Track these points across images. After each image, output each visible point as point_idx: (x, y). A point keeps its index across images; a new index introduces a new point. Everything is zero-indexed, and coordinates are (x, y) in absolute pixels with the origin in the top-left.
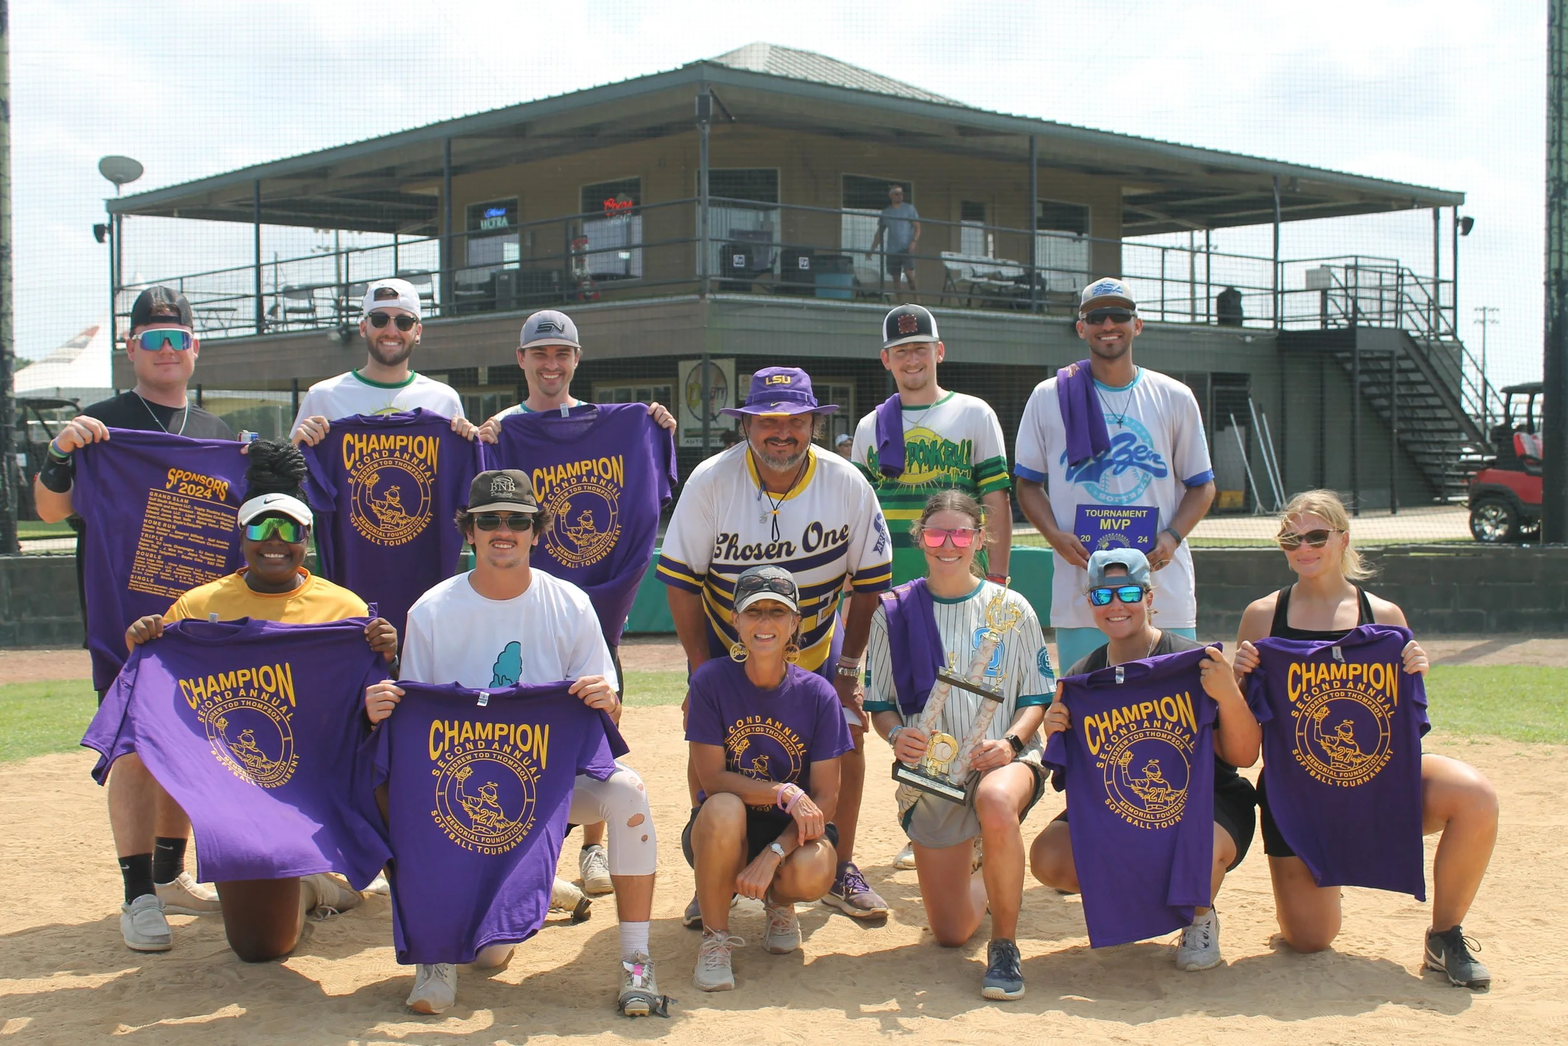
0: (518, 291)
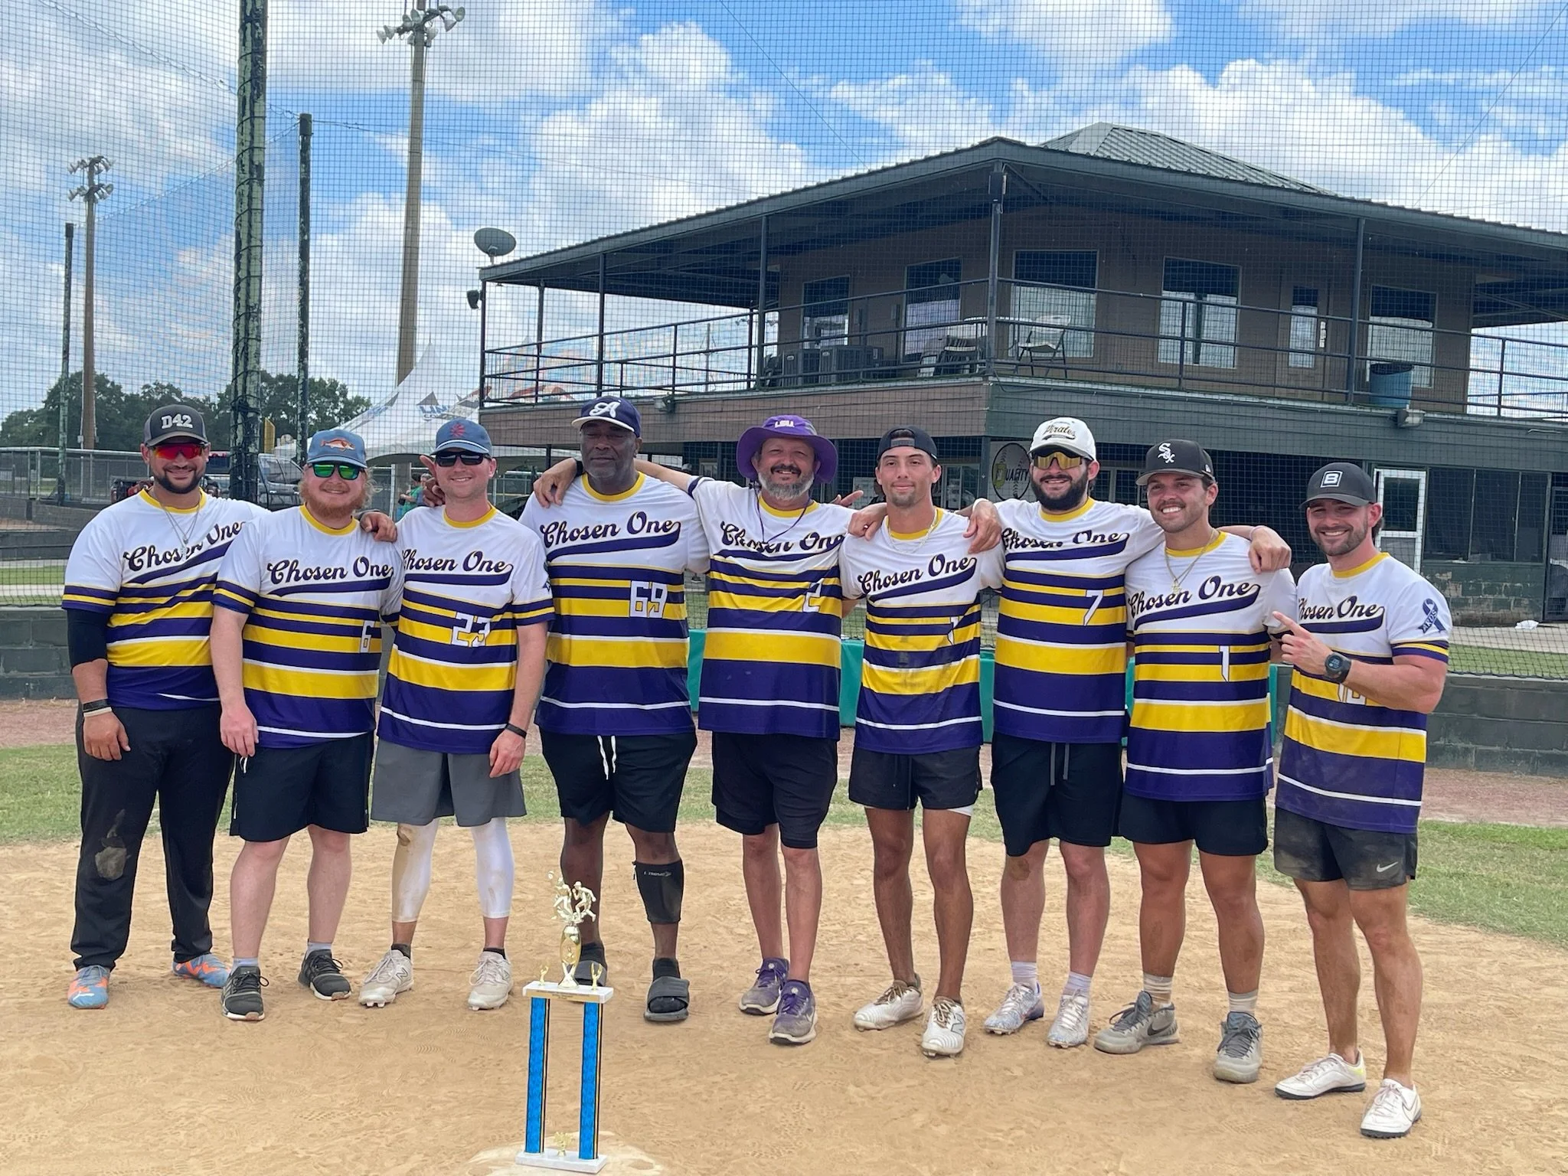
0: (839, 367)
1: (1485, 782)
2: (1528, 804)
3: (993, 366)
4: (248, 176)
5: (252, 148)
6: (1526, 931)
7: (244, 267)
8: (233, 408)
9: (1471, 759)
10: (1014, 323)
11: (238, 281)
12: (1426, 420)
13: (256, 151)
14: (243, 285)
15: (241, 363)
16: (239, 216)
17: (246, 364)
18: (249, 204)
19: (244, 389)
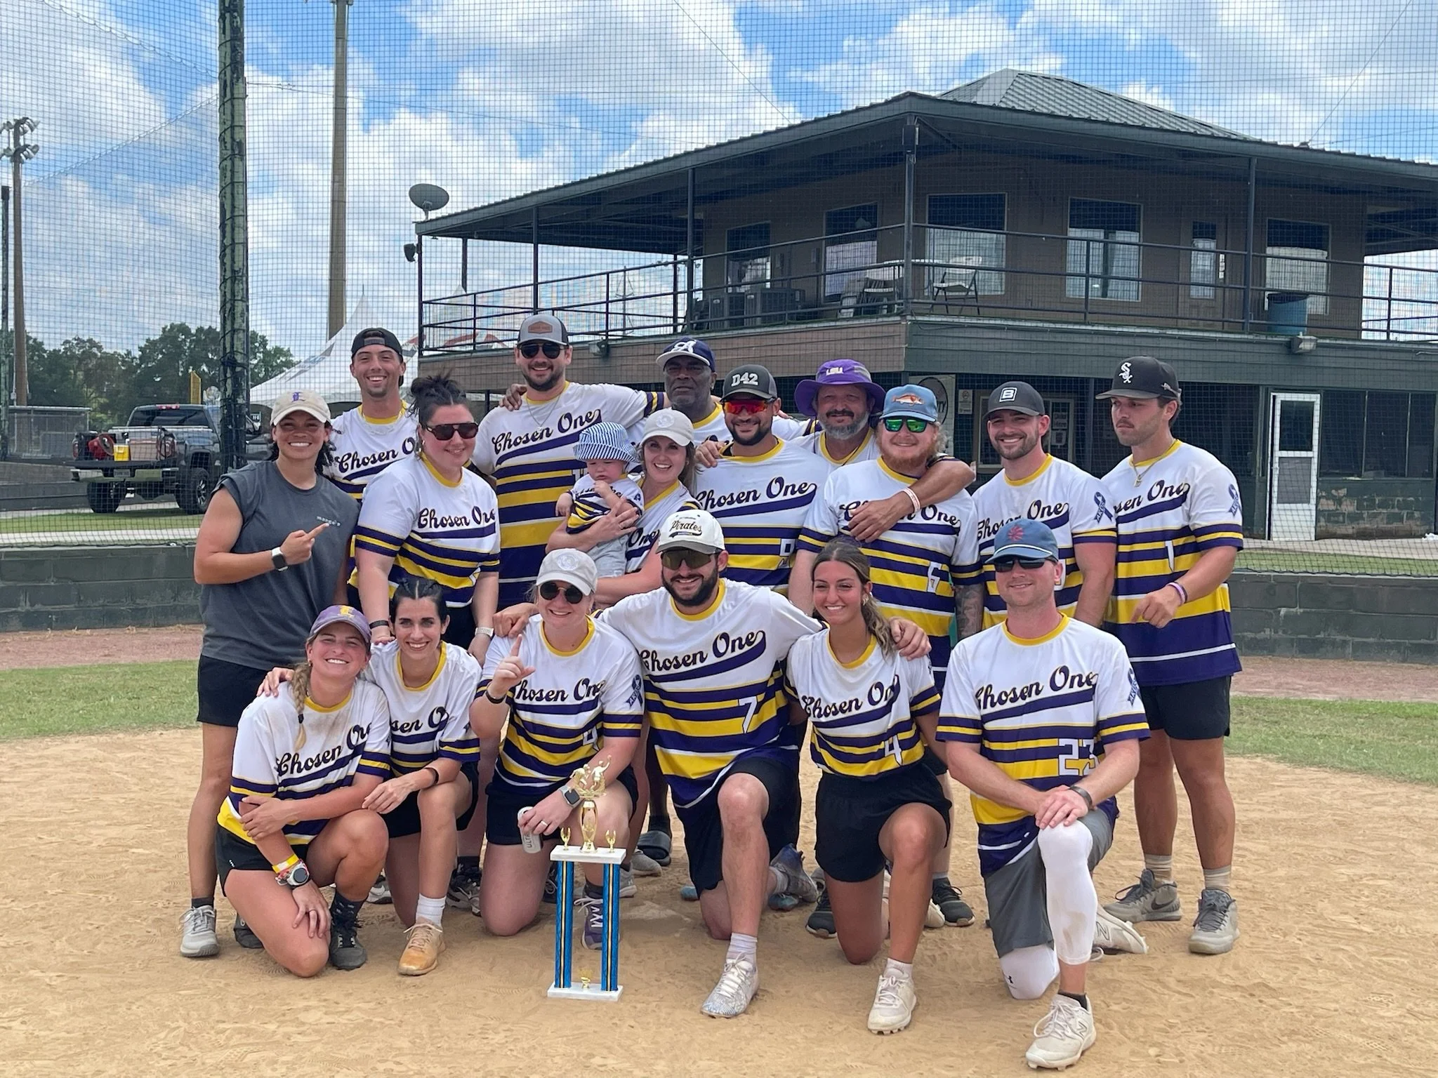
0: (763, 310)
1: (1361, 669)
2: (1395, 686)
3: (911, 306)
4: (229, 152)
5: (232, 127)
6: (1367, 770)
7: (228, 235)
8: (223, 363)
9: (1349, 650)
10: (929, 265)
11: (223, 248)
12: (1318, 346)
13: (237, 129)
14: (228, 251)
15: (229, 322)
16: (223, 189)
17: (233, 323)
18: (233, 178)
19: (232, 346)
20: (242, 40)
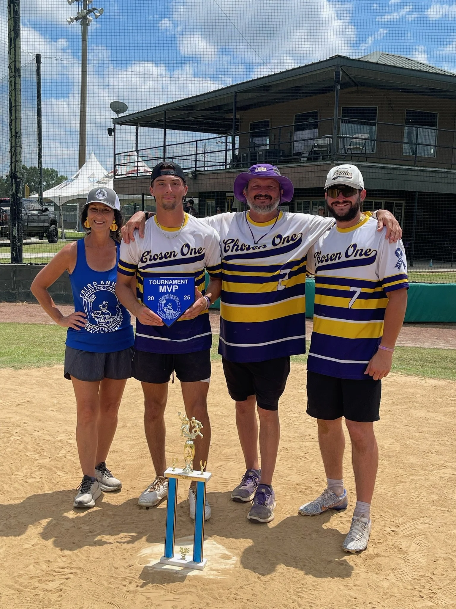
0: (266, 159)
4: (14, 74)
5: (15, 61)
7: (13, 114)
8: (11, 177)
10: (344, 137)
11: (11, 121)
13: (17, 63)
14: (13, 122)
15: (14, 157)
16: (10, 92)
17: (16, 157)
18: (15, 86)
19: (15, 169)
20: (19, 18)
